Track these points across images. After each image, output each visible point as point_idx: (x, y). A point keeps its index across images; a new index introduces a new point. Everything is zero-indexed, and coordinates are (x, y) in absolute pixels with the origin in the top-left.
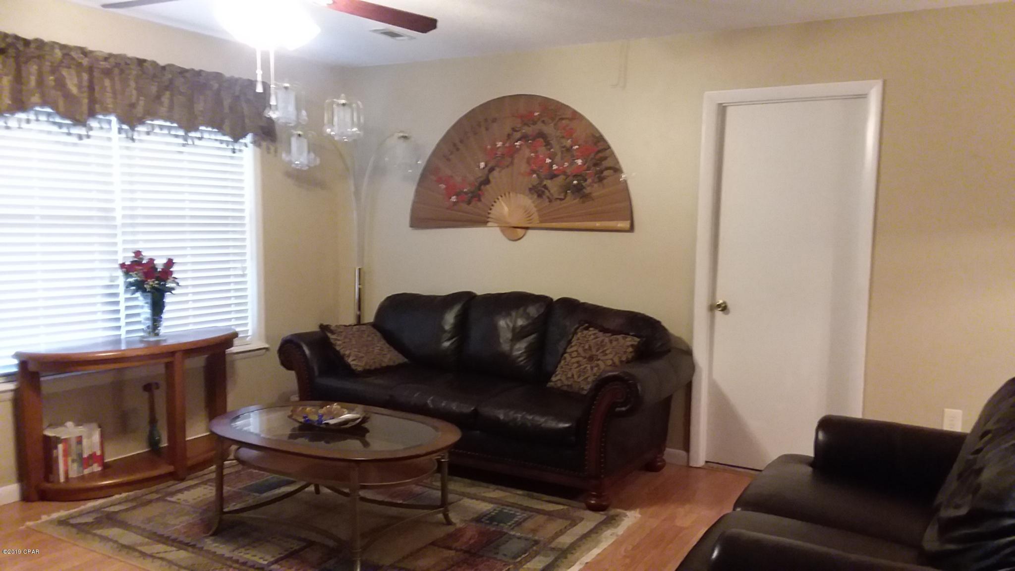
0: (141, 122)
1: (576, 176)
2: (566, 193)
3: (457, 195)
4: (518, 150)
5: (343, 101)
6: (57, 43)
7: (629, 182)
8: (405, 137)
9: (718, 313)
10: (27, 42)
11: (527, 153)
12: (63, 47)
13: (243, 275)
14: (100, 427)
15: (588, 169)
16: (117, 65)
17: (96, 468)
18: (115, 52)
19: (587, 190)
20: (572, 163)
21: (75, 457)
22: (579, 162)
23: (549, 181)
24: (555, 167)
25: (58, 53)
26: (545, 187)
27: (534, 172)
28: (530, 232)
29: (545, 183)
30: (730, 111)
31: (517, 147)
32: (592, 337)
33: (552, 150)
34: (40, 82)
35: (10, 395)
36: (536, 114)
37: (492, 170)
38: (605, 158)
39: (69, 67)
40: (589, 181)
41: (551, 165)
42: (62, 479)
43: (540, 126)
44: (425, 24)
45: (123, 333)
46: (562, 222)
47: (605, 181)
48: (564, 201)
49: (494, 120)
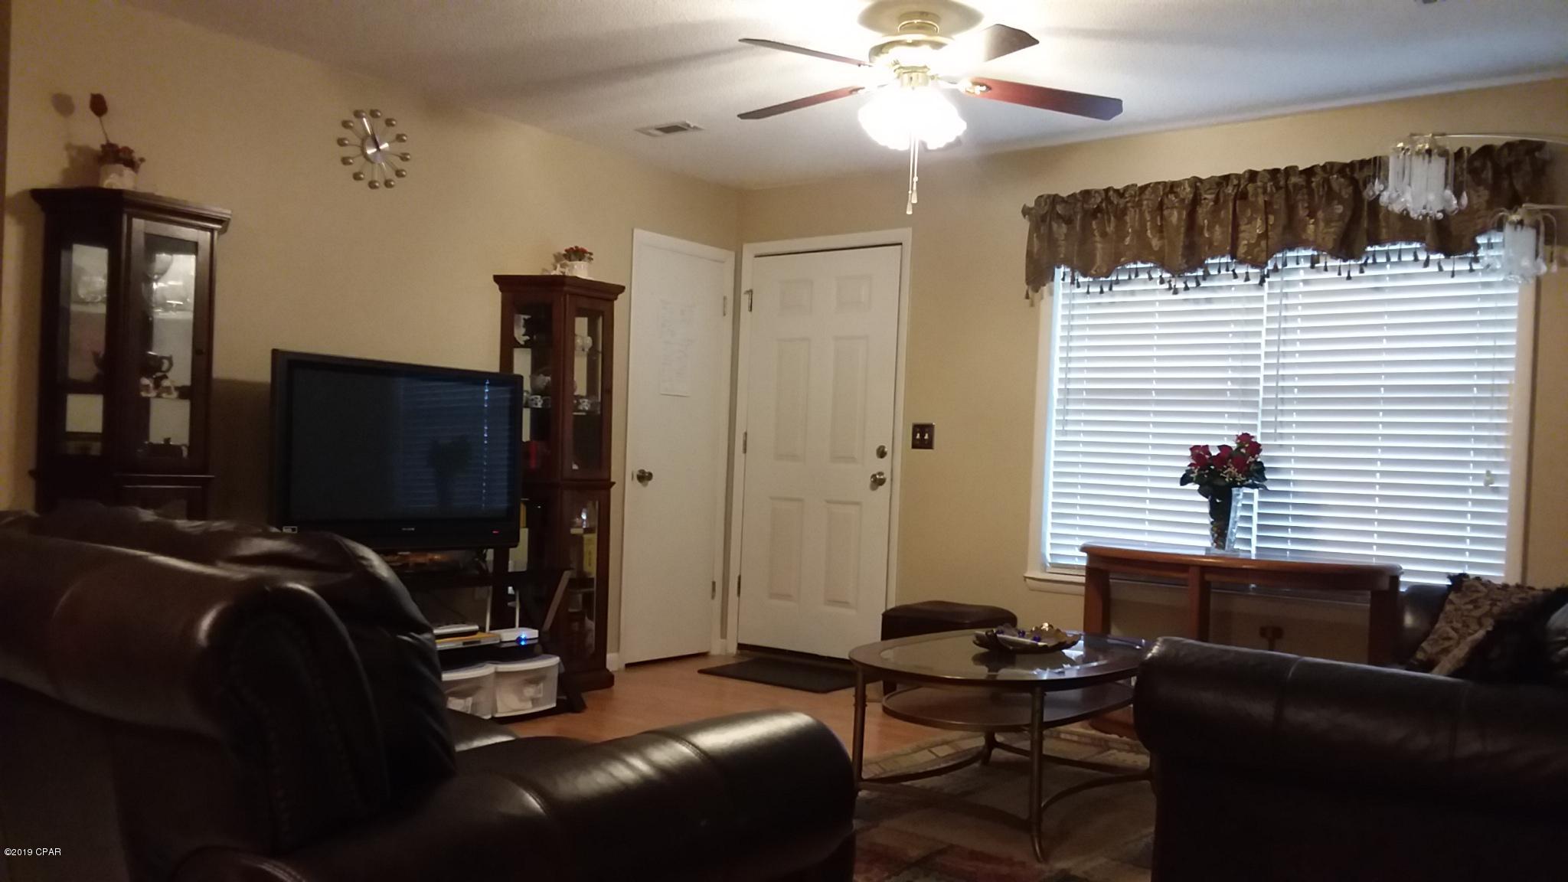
12: (1166, 186)
13: (1489, 490)
35: (1082, 590)
39: (1172, 208)
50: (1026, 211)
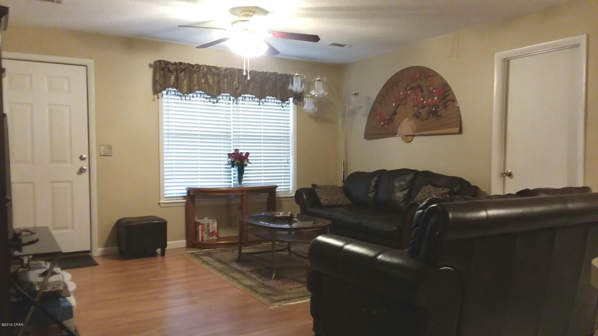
0: (240, 96)
1: (434, 106)
2: (429, 116)
3: (383, 121)
4: (409, 95)
5: (319, 79)
6: (206, 65)
7: (460, 107)
8: (355, 94)
9: (507, 178)
10: (193, 66)
11: (413, 96)
12: (208, 67)
13: (288, 163)
14: (217, 221)
15: (440, 102)
16: (230, 72)
17: (215, 238)
18: (229, 67)
19: (439, 113)
20: (433, 99)
21: (206, 231)
22: (436, 98)
23: (422, 110)
24: (425, 102)
25: (205, 69)
26: (420, 113)
27: (415, 106)
28: (415, 138)
29: (420, 111)
30: (512, 62)
31: (409, 94)
32: (428, 189)
33: (424, 94)
34: (199, 81)
35: (184, 204)
36: (418, 76)
37: (398, 107)
38: (448, 95)
39: (210, 75)
40: (440, 108)
41: (423, 101)
42: (200, 240)
43: (419, 81)
44: (315, 38)
45: (232, 184)
46: (428, 131)
47: (448, 107)
48: (429, 119)
49: (400, 81)
50: (151, 66)
